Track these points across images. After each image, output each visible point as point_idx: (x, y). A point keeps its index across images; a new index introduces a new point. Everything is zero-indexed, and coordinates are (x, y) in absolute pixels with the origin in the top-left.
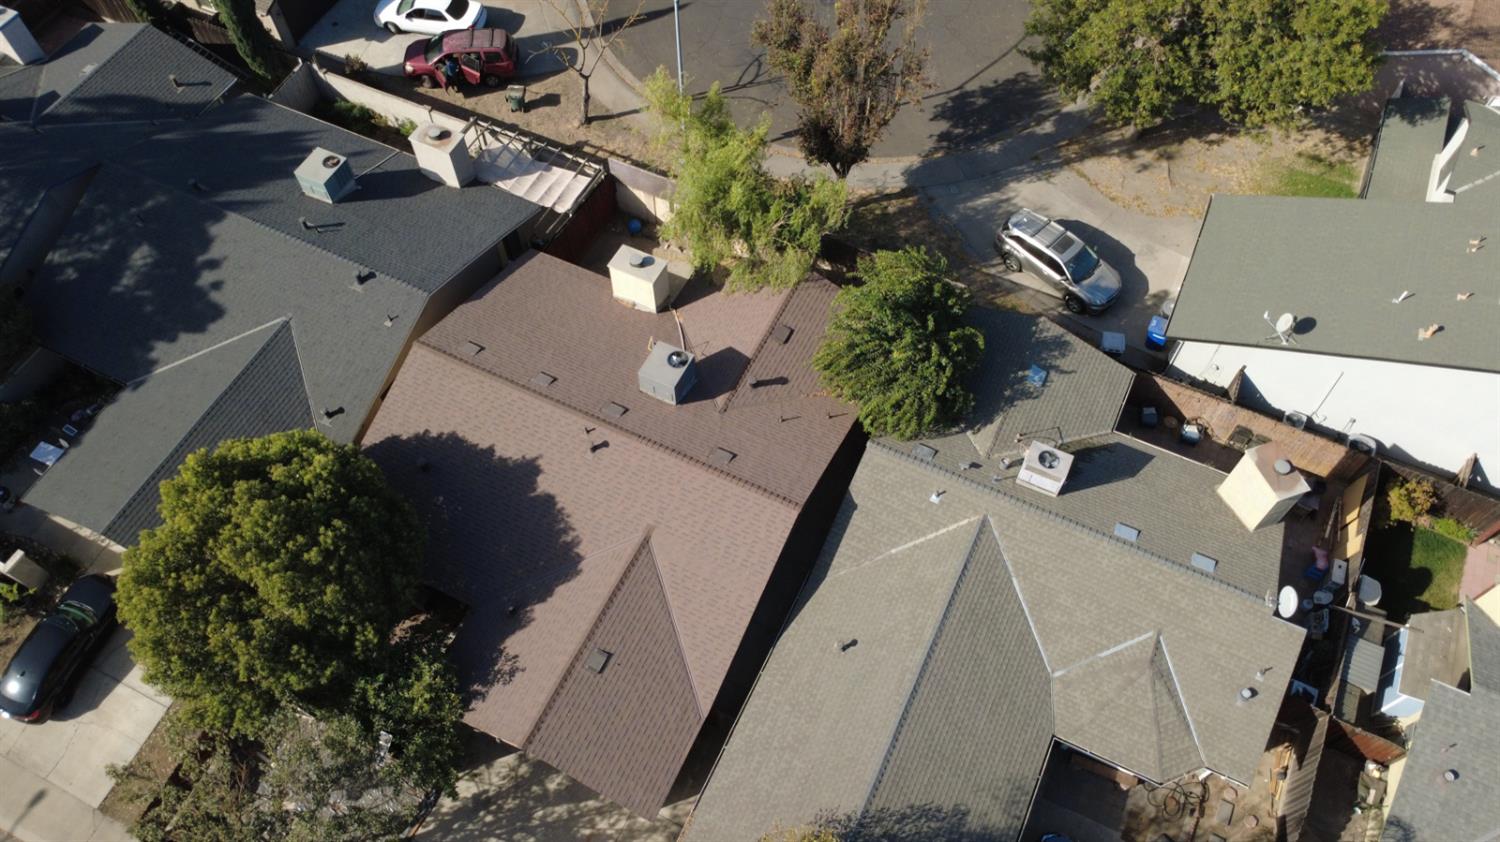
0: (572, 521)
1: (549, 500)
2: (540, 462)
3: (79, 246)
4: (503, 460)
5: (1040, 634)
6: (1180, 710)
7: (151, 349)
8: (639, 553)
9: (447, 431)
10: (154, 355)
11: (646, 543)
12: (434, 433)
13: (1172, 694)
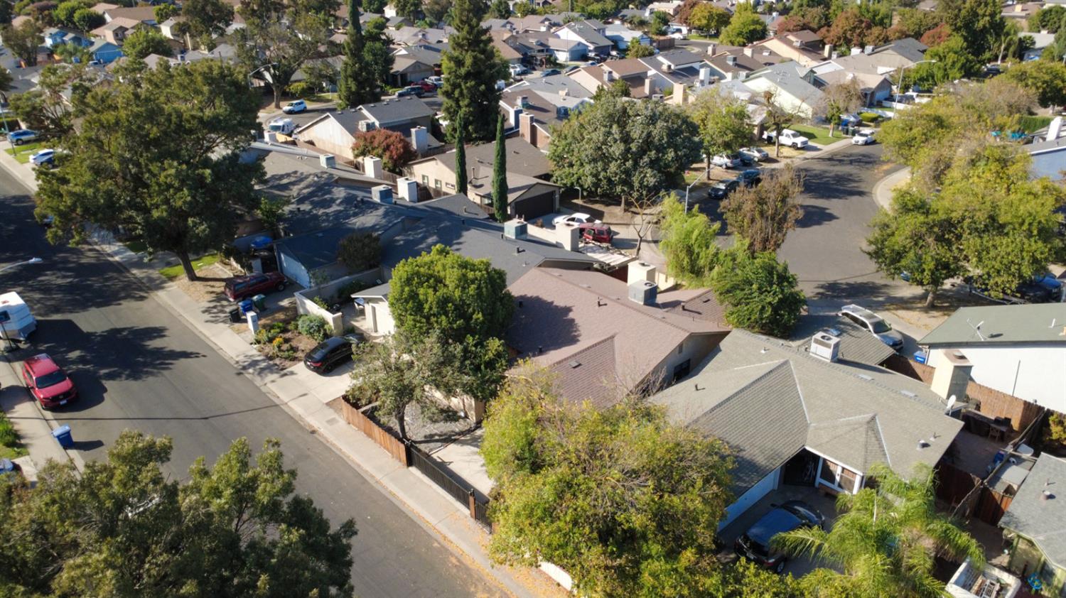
0: (580, 328)
1: (573, 320)
2: (573, 308)
3: (409, 235)
4: (556, 307)
5: (807, 408)
6: (881, 447)
8: (608, 339)
9: (535, 295)
11: (613, 337)
12: (529, 295)
13: (879, 440)
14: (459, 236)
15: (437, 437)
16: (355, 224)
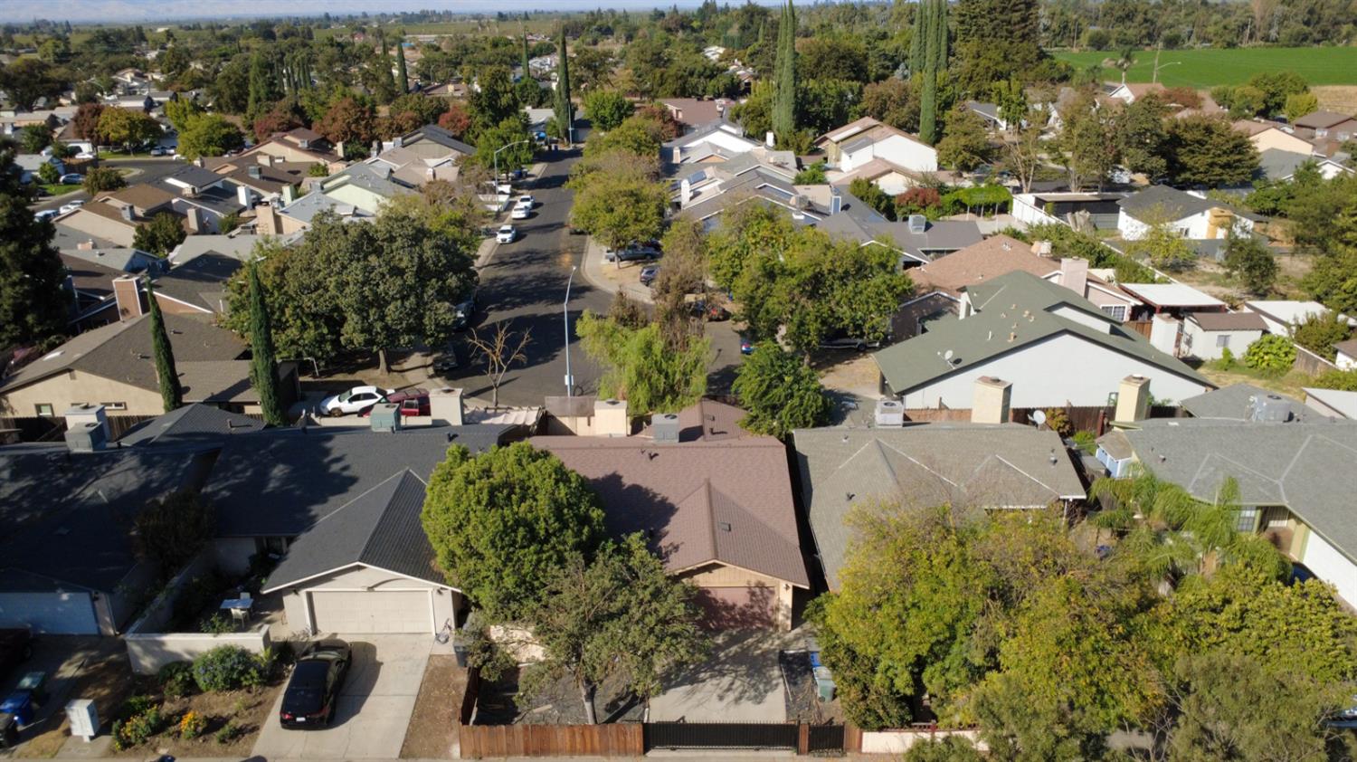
0: (656, 491)
1: (636, 486)
2: (619, 473)
3: (227, 479)
5: (940, 474)
7: (310, 511)
10: (313, 513)
11: (709, 485)
14: (327, 452)
15: (622, 704)
16: (95, 496)
